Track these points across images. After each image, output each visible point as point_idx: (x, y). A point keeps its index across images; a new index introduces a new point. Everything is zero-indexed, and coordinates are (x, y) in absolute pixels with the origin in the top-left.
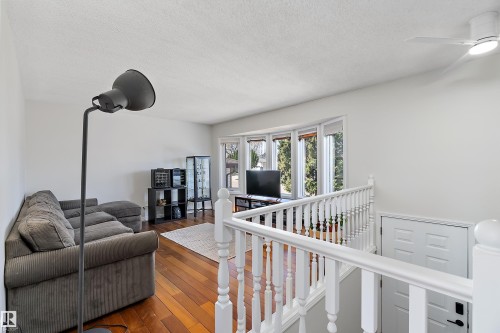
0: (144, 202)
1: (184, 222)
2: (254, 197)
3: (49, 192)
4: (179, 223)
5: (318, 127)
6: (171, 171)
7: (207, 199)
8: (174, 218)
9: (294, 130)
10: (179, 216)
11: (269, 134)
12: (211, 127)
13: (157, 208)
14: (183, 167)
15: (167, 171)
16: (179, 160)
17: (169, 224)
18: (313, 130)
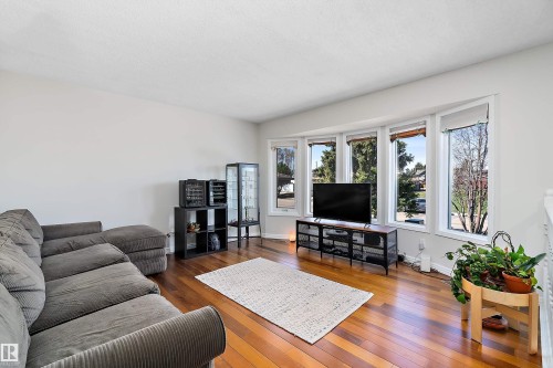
0: (168, 226)
1: (224, 255)
2: (323, 221)
3: (26, 213)
4: (218, 256)
5: (429, 120)
6: (208, 183)
7: (254, 223)
8: (210, 250)
9: (383, 127)
10: (218, 247)
11: (341, 134)
12: (258, 126)
13: (187, 235)
14: (222, 178)
15: (201, 183)
16: (217, 169)
17: (203, 258)
18: (418, 124)
